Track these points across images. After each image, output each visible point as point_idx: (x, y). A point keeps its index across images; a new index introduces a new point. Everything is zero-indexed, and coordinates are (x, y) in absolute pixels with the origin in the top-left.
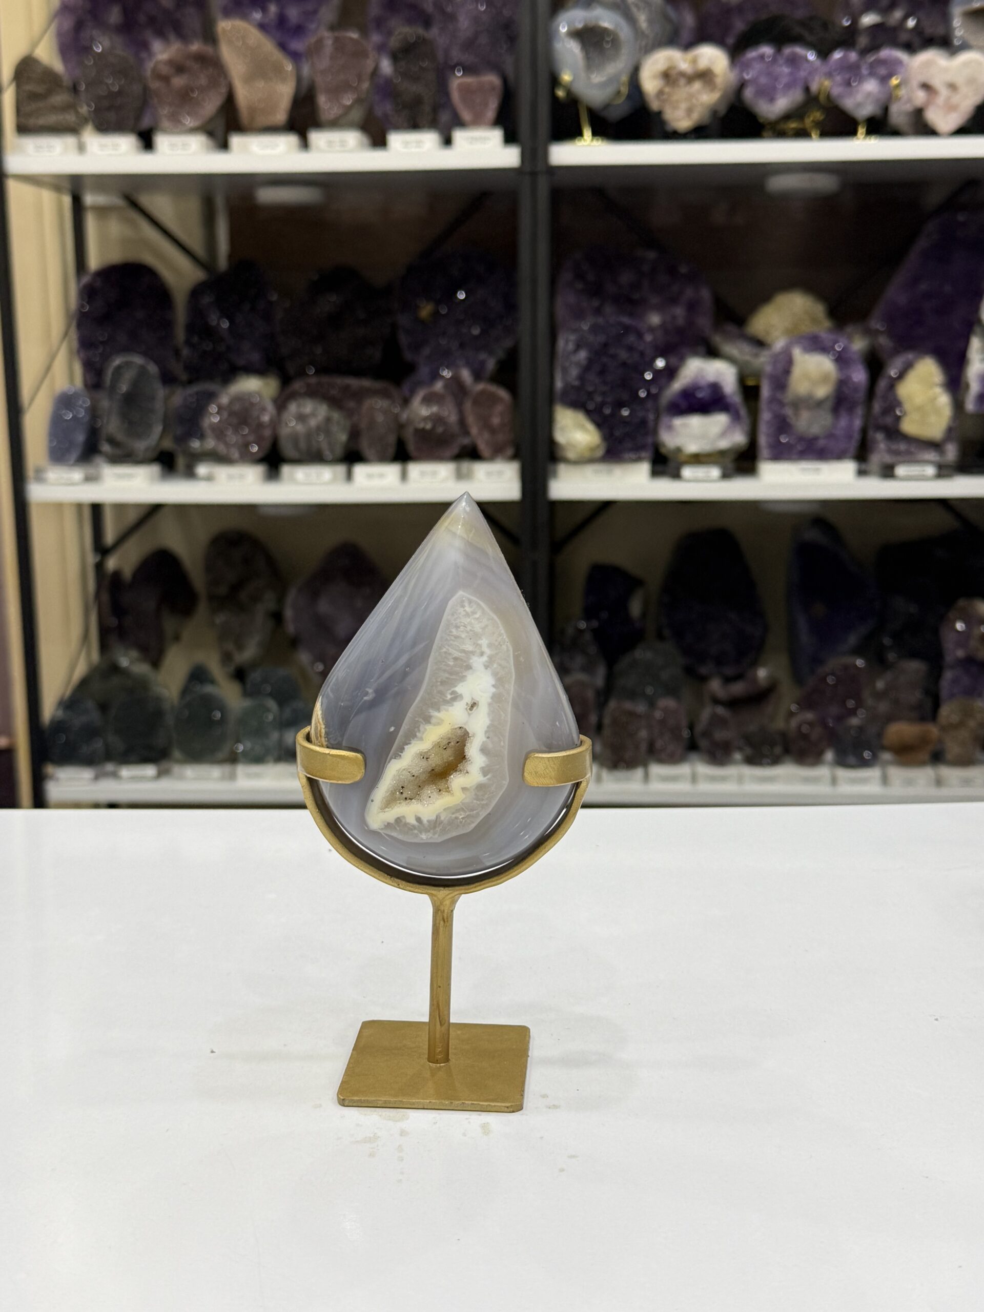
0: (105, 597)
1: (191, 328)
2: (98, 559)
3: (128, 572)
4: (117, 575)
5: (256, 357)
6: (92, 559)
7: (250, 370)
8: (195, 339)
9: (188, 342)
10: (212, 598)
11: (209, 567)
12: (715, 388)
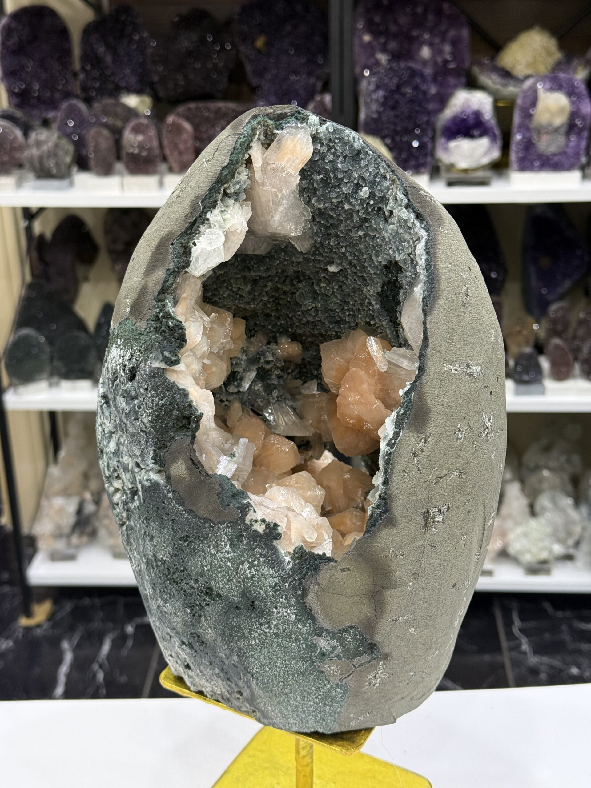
0: (35, 255)
1: (85, 58)
2: (26, 224)
3: (48, 234)
4: (42, 237)
5: (133, 80)
6: (23, 224)
7: (130, 90)
8: (88, 67)
9: (83, 69)
10: (111, 252)
11: (107, 231)
12: (477, 115)
